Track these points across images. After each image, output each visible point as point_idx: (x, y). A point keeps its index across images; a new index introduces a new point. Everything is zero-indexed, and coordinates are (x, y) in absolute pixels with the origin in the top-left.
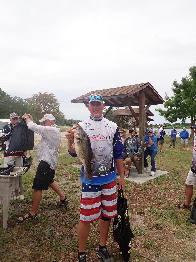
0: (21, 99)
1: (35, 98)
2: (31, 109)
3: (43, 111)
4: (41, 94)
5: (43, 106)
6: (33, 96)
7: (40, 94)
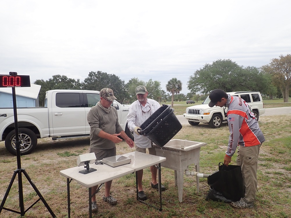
0: (255, 69)
1: (274, 63)
2: (268, 79)
3: (286, 78)
4: (284, 57)
5: (287, 72)
6: (272, 61)
7: (282, 57)
